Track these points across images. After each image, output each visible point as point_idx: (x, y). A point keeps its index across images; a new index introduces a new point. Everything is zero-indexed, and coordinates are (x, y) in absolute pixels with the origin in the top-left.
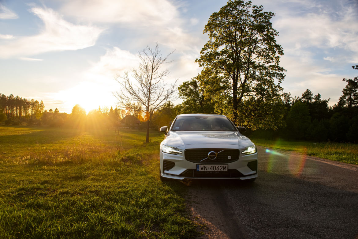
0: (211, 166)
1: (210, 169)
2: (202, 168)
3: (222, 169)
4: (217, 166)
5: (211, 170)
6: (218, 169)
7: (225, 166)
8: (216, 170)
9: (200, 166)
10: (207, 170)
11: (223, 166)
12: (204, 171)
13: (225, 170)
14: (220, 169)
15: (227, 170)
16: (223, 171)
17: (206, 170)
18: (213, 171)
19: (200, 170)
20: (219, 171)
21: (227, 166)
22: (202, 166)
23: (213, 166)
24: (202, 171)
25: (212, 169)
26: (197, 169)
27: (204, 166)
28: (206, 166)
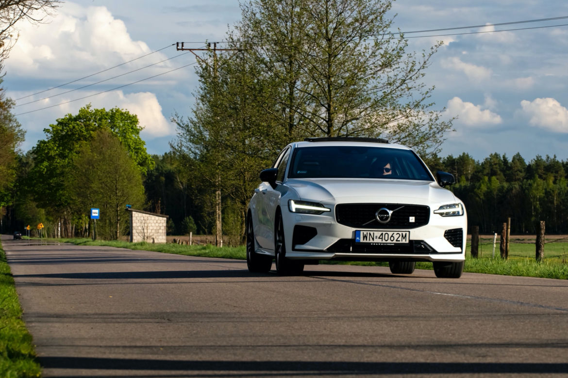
0: (381, 233)
1: (379, 238)
2: (365, 237)
3: (400, 239)
4: (390, 234)
5: (379, 241)
6: (392, 238)
7: (404, 233)
8: (389, 241)
9: (362, 232)
10: (373, 239)
11: (400, 233)
12: (368, 241)
13: (404, 241)
14: (395, 239)
15: (407, 242)
16: (401, 242)
17: (371, 241)
18: (384, 241)
19: (362, 241)
20: (395, 242)
21: (408, 233)
22: (365, 233)
23: (384, 233)
24: (365, 241)
25: (382, 238)
26: (357, 238)
27: (368, 232)
28: (372, 233)
